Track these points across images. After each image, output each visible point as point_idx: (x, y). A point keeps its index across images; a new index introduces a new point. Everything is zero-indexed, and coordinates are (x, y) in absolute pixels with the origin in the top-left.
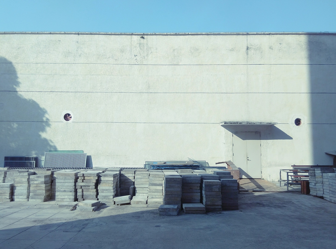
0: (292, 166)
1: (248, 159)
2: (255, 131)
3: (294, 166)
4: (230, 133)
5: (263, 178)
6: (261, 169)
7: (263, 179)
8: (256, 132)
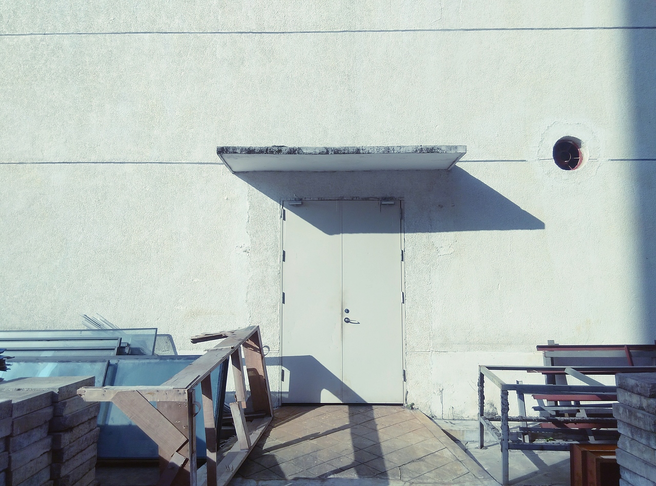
0: (540, 348)
1: (346, 315)
2: (377, 196)
3: (552, 347)
4: (272, 206)
5: (409, 403)
6: (404, 362)
7: (412, 407)
8: (385, 199)
